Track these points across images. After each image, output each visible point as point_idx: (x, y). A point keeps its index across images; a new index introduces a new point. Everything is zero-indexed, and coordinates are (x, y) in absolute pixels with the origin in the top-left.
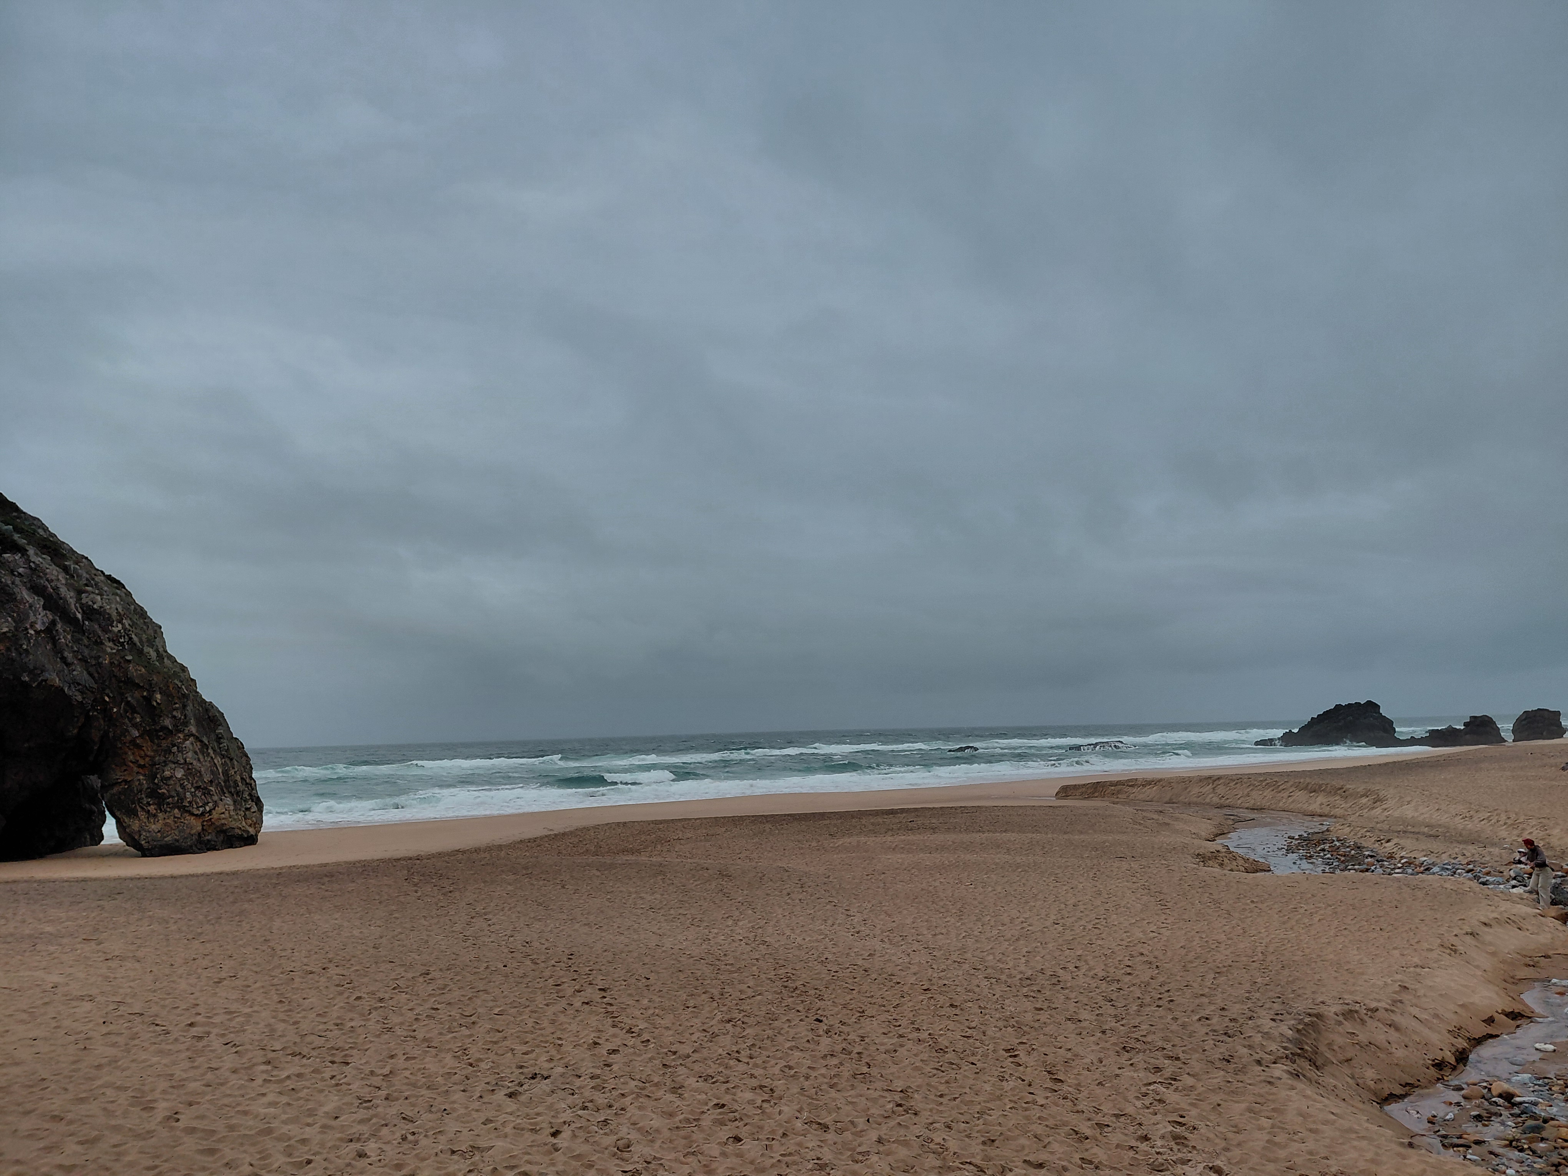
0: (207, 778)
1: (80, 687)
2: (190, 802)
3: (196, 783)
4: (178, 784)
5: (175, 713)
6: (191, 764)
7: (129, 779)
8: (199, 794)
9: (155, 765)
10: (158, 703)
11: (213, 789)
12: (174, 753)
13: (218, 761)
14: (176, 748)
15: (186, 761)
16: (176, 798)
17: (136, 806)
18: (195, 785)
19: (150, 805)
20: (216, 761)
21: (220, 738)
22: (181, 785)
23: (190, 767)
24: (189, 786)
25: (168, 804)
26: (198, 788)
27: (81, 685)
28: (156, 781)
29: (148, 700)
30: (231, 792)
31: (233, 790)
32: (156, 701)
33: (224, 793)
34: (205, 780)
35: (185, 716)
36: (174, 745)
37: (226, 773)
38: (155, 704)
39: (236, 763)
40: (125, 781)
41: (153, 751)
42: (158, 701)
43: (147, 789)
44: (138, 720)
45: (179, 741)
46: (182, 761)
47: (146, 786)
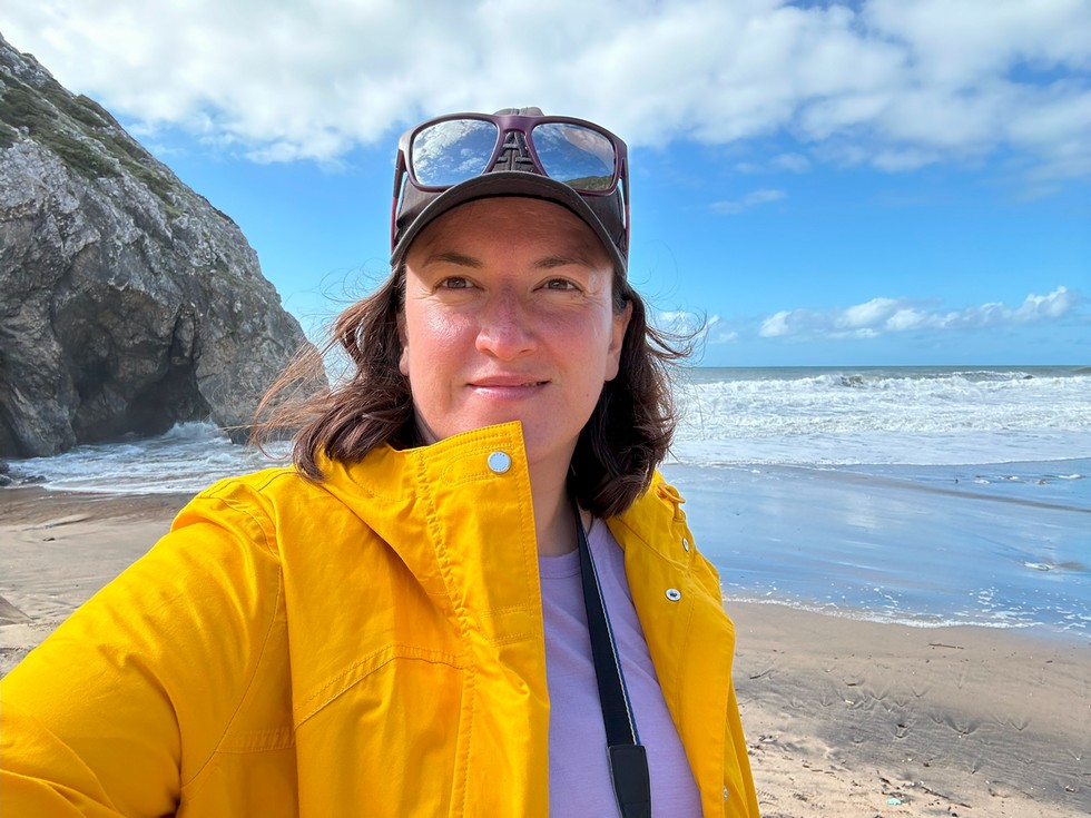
5: (254, 320)
6: (267, 362)
7: (218, 373)
9: (238, 361)
10: (239, 311)
12: (253, 352)
14: (255, 348)
15: (262, 359)
21: (296, 342)
23: (266, 364)
27: (167, 292)
28: (238, 375)
29: (230, 307)
32: (237, 309)
35: (263, 322)
36: (254, 346)
38: (236, 311)
40: (214, 374)
41: (236, 350)
42: (239, 308)
43: (231, 381)
44: (222, 324)
45: (257, 343)
46: (260, 360)
47: (230, 379)
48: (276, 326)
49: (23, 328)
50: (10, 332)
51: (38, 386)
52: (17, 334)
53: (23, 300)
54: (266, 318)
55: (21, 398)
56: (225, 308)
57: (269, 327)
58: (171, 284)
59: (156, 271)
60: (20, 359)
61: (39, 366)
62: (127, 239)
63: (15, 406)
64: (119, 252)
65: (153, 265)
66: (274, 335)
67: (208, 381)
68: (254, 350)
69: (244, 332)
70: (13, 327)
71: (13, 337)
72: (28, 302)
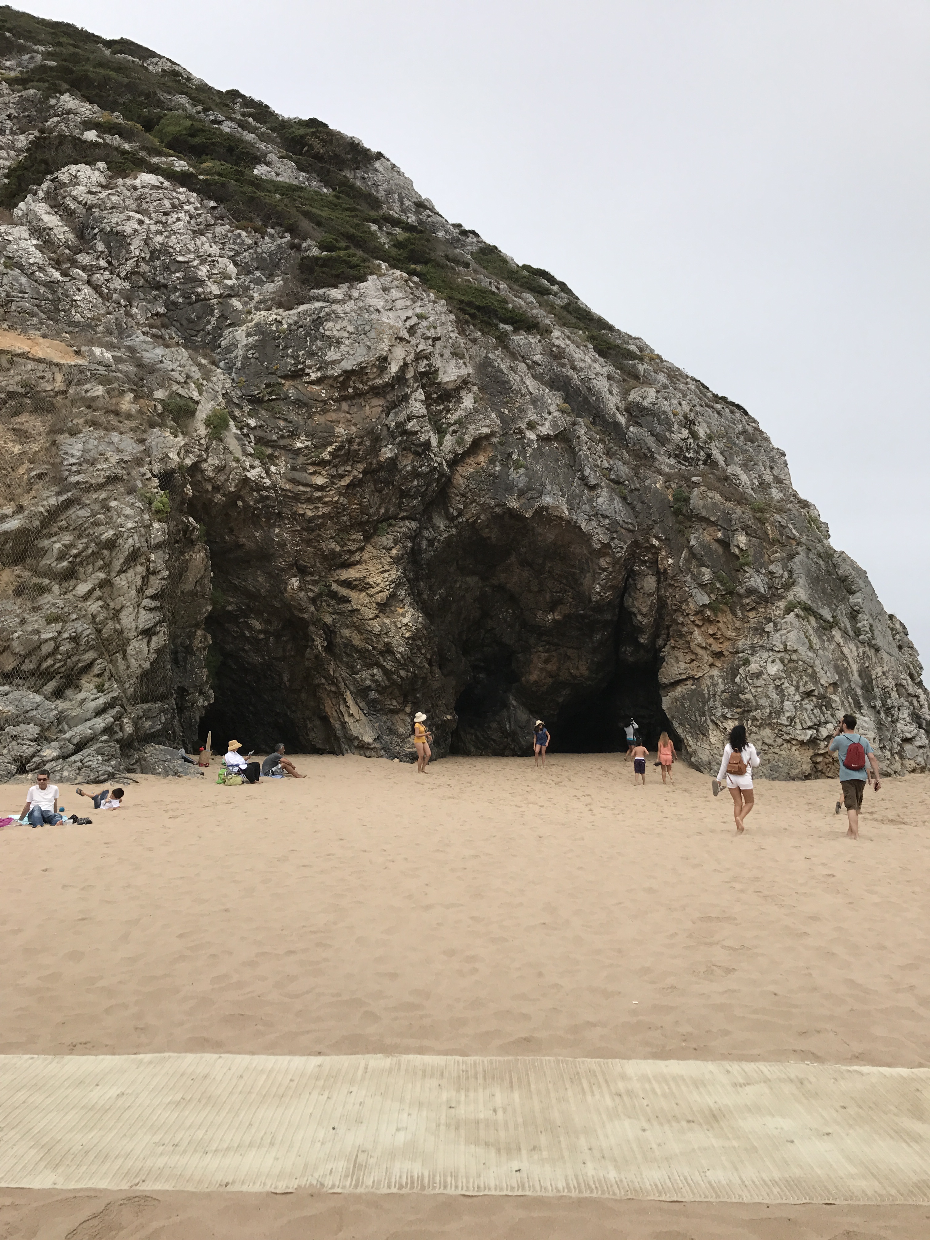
0: (826, 677)
1: (607, 521)
2: (791, 719)
3: (804, 686)
4: (772, 685)
5: (772, 568)
6: (796, 651)
7: (699, 675)
8: (809, 707)
9: (737, 652)
10: (741, 550)
11: (837, 699)
12: (768, 633)
13: (851, 650)
14: (771, 624)
15: (785, 645)
16: (768, 711)
17: (705, 721)
18: (802, 689)
19: (726, 718)
20: (846, 651)
21: (858, 612)
22: (777, 687)
23: (794, 657)
24: (792, 690)
25: (754, 719)
26: (808, 694)
27: (607, 517)
28: (737, 680)
29: (725, 544)
30: (874, 707)
31: (878, 703)
32: (738, 547)
33: (860, 708)
34: (823, 681)
35: (791, 572)
36: (769, 620)
37: (864, 673)
38: (736, 551)
39: (885, 656)
40: (692, 678)
41: (736, 629)
42: (741, 545)
43: (723, 692)
44: (707, 577)
45: (777, 613)
46: (781, 647)
47: (721, 687)
48: (815, 581)
49: (361, 586)
50: (344, 592)
51: (381, 690)
52: (353, 595)
53: (368, 538)
54: (797, 564)
55: (353, 709)
56: (715, 546)
57: (802, 581)
58: (618, 504)
59: (593, 481)
60: (357, 641)
61: (382, 653)
62: (545, 429)
63: (344, 724)
64: (530, 451)
65: (587, 471)
66: (811, 596)
67: (680, 690)
68: (769, 627)
69: (751, 591)
70: (347, 584)
71: (347, 600)
72: (375, 539)
